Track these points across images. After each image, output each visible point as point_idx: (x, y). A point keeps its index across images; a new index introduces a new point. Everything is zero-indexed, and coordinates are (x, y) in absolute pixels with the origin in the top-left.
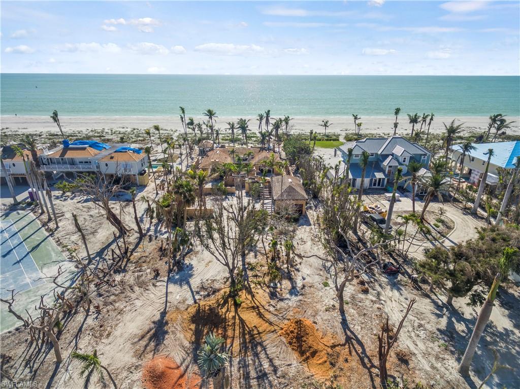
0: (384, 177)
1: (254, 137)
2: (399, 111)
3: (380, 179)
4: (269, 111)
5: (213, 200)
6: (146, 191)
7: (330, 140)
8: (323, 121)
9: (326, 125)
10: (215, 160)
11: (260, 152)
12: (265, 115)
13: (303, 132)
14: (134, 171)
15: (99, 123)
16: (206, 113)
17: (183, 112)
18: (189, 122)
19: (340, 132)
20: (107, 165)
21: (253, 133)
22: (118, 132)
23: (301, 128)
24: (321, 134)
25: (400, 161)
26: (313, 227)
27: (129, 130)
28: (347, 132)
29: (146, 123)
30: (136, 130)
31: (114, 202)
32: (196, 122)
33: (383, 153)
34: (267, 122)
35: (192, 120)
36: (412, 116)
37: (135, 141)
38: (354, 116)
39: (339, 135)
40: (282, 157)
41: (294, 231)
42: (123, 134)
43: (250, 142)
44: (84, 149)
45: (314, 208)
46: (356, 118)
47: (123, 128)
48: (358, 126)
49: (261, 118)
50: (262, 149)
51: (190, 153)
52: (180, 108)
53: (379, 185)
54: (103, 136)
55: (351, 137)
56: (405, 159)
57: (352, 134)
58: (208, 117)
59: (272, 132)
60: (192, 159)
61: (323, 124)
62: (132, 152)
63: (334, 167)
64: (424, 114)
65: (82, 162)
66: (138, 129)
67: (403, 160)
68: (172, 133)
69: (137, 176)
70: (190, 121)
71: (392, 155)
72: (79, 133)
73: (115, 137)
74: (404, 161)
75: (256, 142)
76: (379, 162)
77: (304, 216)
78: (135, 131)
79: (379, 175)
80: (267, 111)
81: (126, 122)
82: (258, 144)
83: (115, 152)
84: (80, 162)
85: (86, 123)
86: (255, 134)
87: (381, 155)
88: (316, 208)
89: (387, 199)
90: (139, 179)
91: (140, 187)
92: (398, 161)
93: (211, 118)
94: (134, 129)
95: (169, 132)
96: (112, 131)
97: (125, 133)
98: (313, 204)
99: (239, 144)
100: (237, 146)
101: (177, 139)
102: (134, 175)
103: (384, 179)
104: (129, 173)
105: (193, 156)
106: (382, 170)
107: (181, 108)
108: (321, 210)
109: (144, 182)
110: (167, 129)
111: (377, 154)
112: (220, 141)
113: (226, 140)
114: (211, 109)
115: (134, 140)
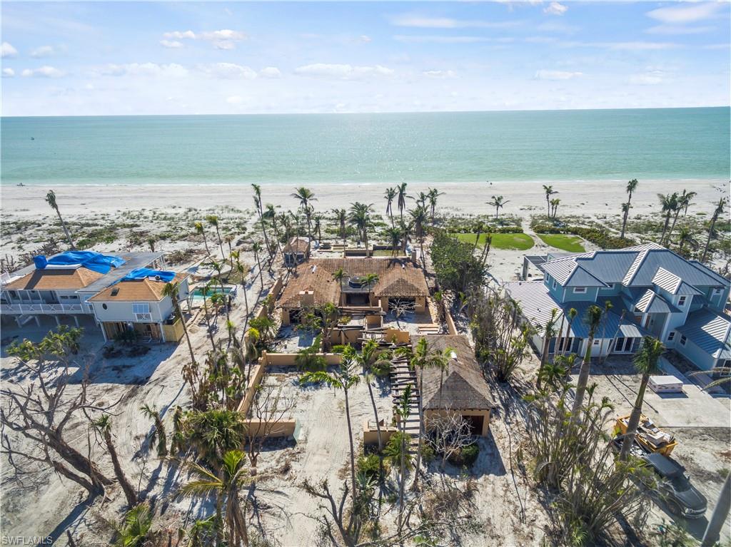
0: (640, 336)
1: (378, 225)
2: (635, 184)
3: (630, 339)
4: (404, 185)
5: (296, 384)
6: (176, 357)
7: (508, 231)
8: (494, 197)
9: (497, 204)
10: (307, 293)
11: (389, 266)
12: (397, 190)
13: (460, 214)
14: (157, 316)
15: (141, 197)
16: (298, 194)
17: (258, 192)
18: (267, 213)
19: (520, 214)
20: (105, 307)
21: (377, 216)
22: (163, 216)
23: (456, 205)
24: (490, 218)
25: (673, 303)
26: (509, 476)
27: (182, 211)
28: (533, 213)
29: (211, 198)
30: (193, 212)
31: (110, 385)
32: (278, 212)
33: (633, 284)
34: (401, 203)
35: (271, 208)
36: (666, 196)
37: (184, 236)
38: (546, 188)
39: (521, 220)
40: (429, 271)
41: (469, 494)
42: (170, 219)
43: (372, 235)
44: (71, 272)
45: (502, 413)
46: (549, 191)
47: (174, 207)
48: (553, 204)
49: (391, 195)
50: (393, 262)
51: (269, 261)
52: (253, 187)
53: (627, 348)
54: (137, 226)
55: (542, 223)
56: (683, 298)
57: (542, 217)
58: (300, 200)
59: (410, 227)
60: (272, 275)
61: (494, 201)
62: (154, 279)
63: (544, 327)
64: (685, 191)
65: (66, 297)
66: (196, 210)
67: (679, 300)
68: (247, 216)
69: (161, 325)
70: (268, 210)
71: (654, 287)
72: (103, 218)
73: (155, 227)
74: (681, 303)
75: (382, 237)
76: (626, 302)
77: (486, 438)
78: (190, 214)
79: (629, 331)
80: (400, 186)
81: (184, 195)
82: (386, 241)
83: (123, 280)
84: (62, 297)
85: (121, 198)
86: (381, 219)
87: (630, 288)
88: (508, 413)
89: (656, 390)
90: (165, 331)
91: (167, 346)
92: (668, 302)
93: (305, 201)
94: (190, 210)
95: (243, 216)
96: (155, 213)
97: (173, 218)
98: (500, 398)
99: (353, 240)
100: (349, 246)
101: (253, 230)
102: (156, 324)
103: (638, 339)
104: (147, 321)
105: (274, 267)
106: (634, 319)
107: (255, 186)
108: (519, 418)
109: (175, 337)
110: (240, 209)
111: (620, 285)
112: (323, 234)
113: (332, 232)
114: (306, 188)
115: (184, 233)
